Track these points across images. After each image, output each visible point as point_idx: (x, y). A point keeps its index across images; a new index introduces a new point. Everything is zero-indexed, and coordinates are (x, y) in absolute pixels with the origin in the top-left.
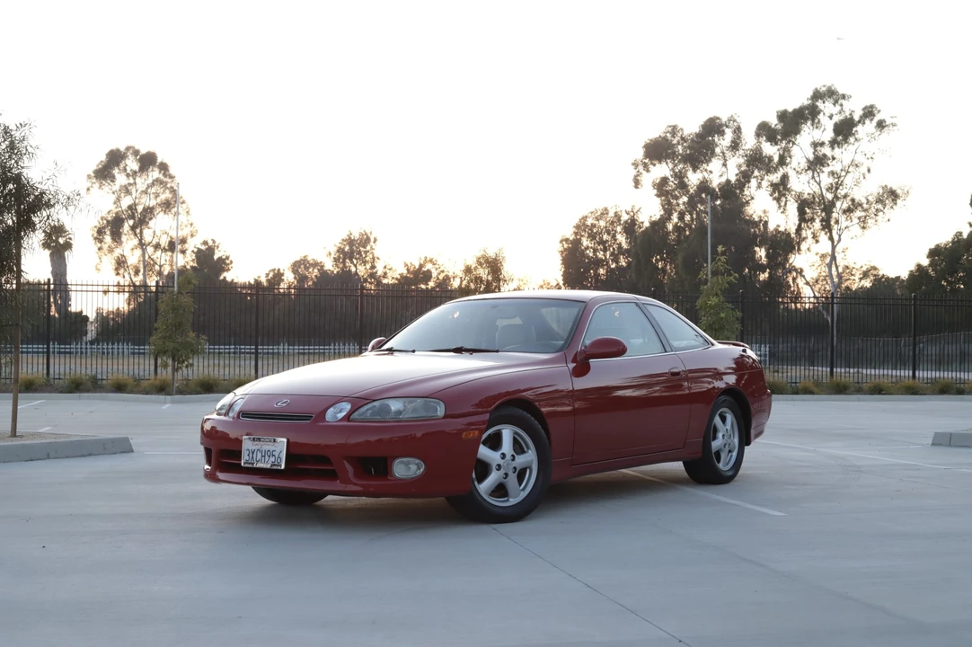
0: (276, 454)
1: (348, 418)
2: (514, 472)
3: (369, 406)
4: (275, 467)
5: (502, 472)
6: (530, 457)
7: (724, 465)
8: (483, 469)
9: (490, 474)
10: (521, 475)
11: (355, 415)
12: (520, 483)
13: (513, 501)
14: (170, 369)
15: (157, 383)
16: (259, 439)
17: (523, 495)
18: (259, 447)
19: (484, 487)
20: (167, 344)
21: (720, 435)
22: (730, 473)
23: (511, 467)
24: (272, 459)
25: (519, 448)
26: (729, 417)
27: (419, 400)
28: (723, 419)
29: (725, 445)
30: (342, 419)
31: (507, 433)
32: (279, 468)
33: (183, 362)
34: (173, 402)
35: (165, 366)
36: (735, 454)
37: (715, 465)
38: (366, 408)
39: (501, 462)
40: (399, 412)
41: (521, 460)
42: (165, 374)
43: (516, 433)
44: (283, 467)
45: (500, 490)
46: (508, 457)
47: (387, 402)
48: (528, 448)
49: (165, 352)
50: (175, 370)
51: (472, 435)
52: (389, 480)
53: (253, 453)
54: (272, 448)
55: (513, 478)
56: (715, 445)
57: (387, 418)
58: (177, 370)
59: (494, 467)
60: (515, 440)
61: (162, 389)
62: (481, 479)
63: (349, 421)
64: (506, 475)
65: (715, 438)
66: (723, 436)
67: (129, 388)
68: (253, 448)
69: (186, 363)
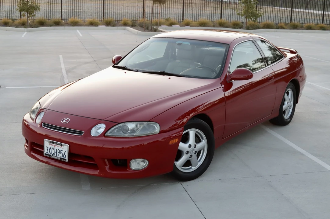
0: (63, 152)
1: (104, 134)
2: (195, 154)
3: (117, 126)
4: (62, 160)
5: (189, 155)
6: (204, 143)
7: (286, 116)
8: (179, 154)
9: (183, 156)
10: (198, 154)
11: (108, 134)
12: (198, 157)
13: (194, 168)
14: (26, 16)
15: (21, 21)
16: (53, 142)
17: (200, 164)
18: (53, 147)
19: (179, 164)
20: (24, 7)
21: (286, 103)
22: (289, 120)
23: (194, 152)
24: (60, 155)
25: (198, 140)
26: (290, 92)
27: (145, 123)
28: (288, 94)
29: (288, 107)
30: (100, 136)
31: (192, 133)
32: (65, 161)
33: (31, 14)
34: (28, 31)
35: (24, 16)
36: (291, 110)
37: (283, 116)
38: (115, 127)
39: (189, 149)
40: (133, 131)
41: (199, 146)
42: (25, 18)
43: (197, 132)
44: (67, 161)
45: (188, 163)
46: (193, 146)
47: (126, 124)
48: (202, 139)
49: (24, 10)
50: (28, 17)
51: (174, 141)
52: (128, 171)
53: (50, 149)
54: (60, 149)
55: (194, 156)
56: (284, 107)
57: (126, 135)
58: (29, 17)
59: (185, 152)
60: (196, 136)
61: (23, 25)
62: (178, 159)
63: (105, 136)
64: (191, 156)
65: (284, 104)
66: (288, 102)
67: (10, 24)
68: (50, 146)
69: (32, 14)
